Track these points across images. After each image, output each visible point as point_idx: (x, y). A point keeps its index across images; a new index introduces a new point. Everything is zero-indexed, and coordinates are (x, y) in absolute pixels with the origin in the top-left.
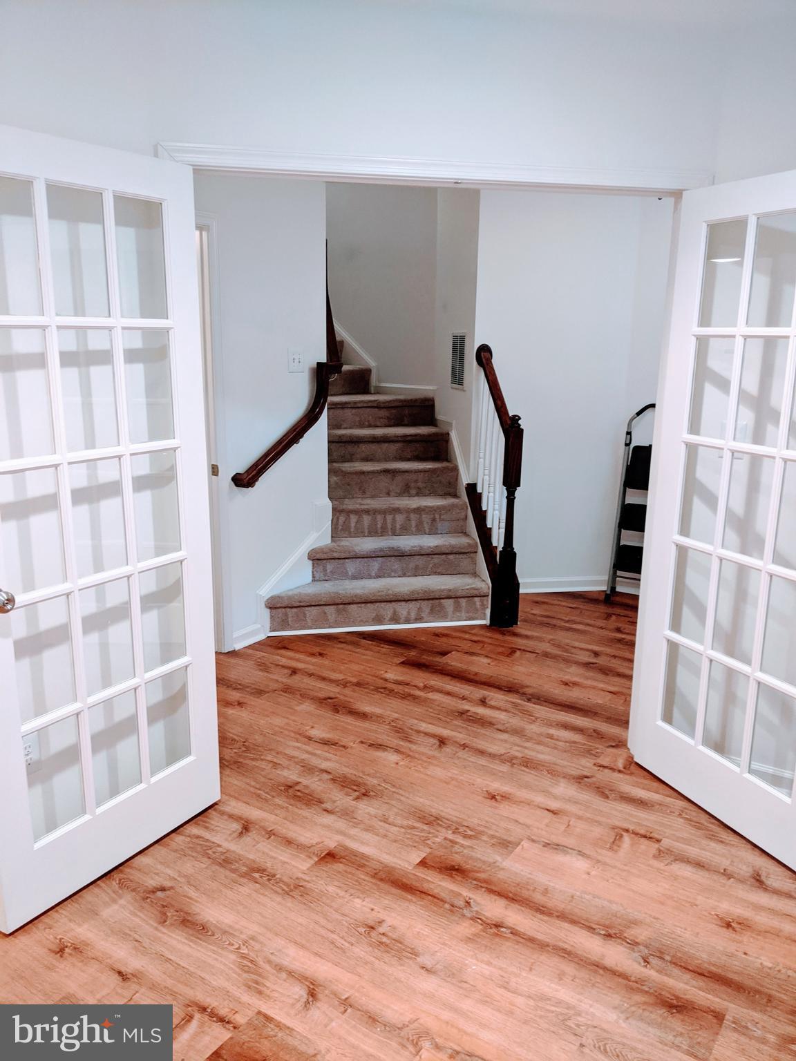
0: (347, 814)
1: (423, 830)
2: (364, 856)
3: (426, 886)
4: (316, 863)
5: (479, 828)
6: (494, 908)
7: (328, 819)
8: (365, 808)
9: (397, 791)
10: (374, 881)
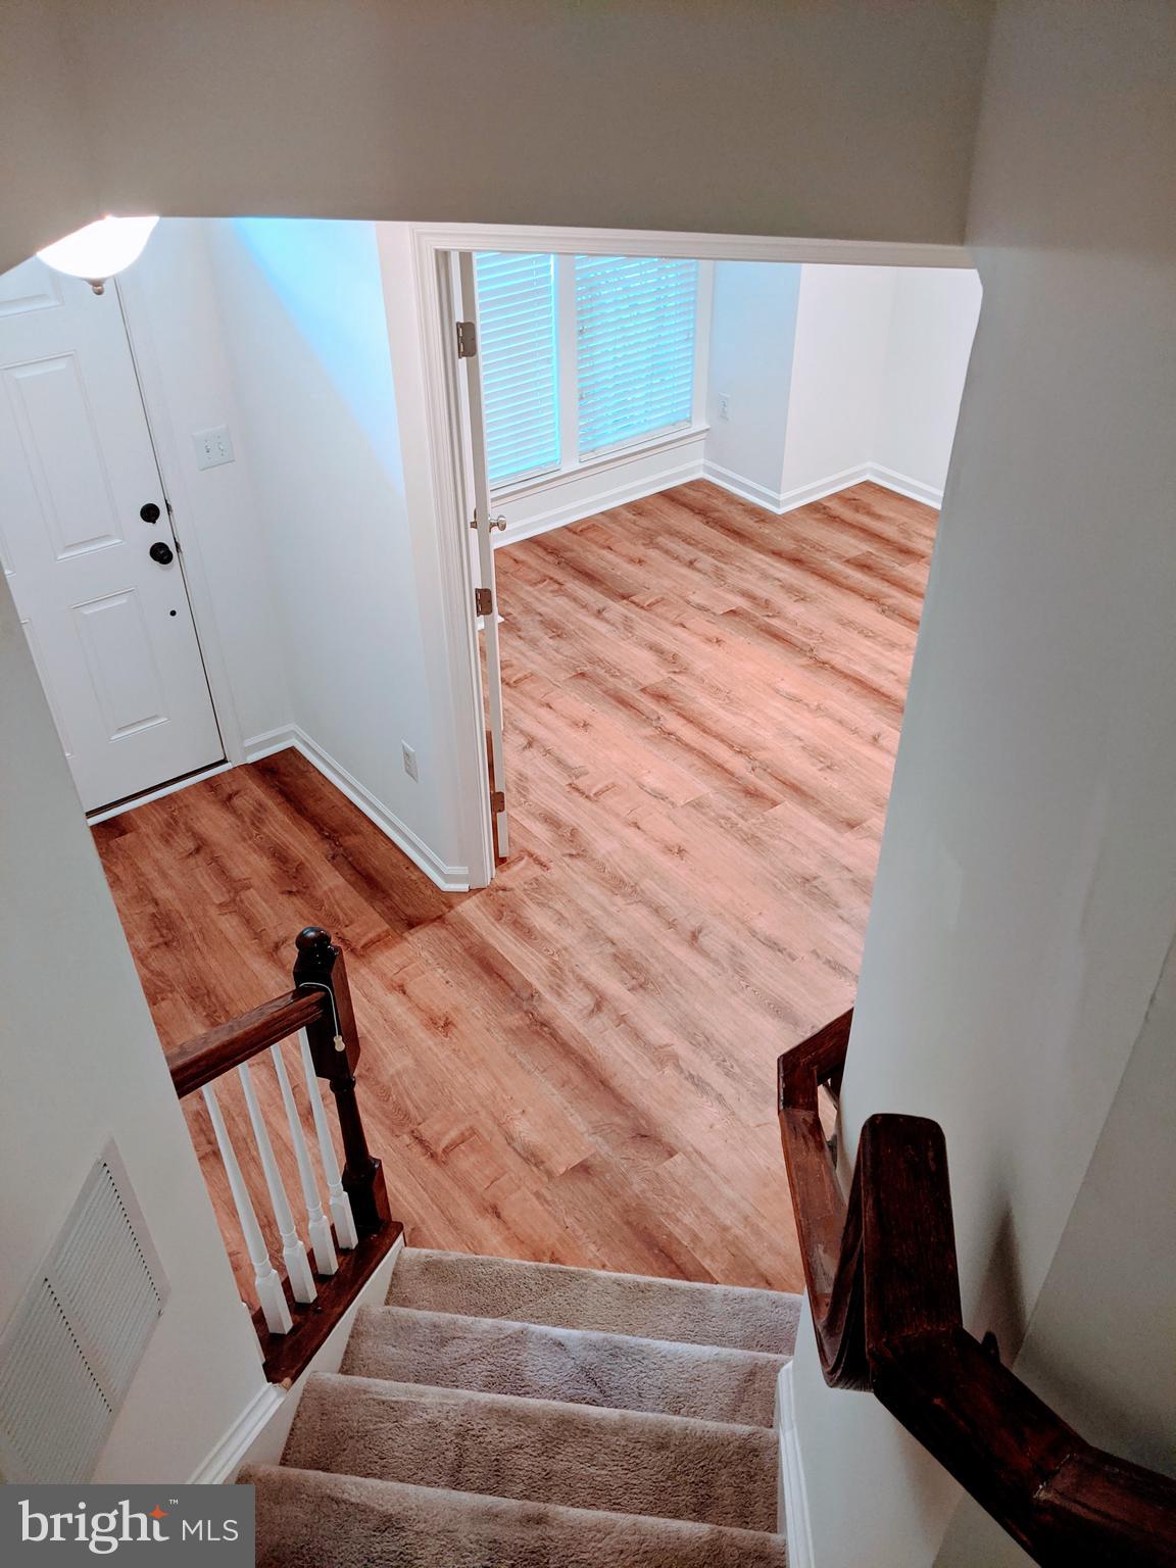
0: (829, 861)
1: (764, 832)
2: (822, 819)
3: (780, 786)
4: (865, 820)
5: (713, 824)
6: (737, 764)
7: (848, 861)
8: (810, 864)
9: (772, 877)
10: (819, 799)
